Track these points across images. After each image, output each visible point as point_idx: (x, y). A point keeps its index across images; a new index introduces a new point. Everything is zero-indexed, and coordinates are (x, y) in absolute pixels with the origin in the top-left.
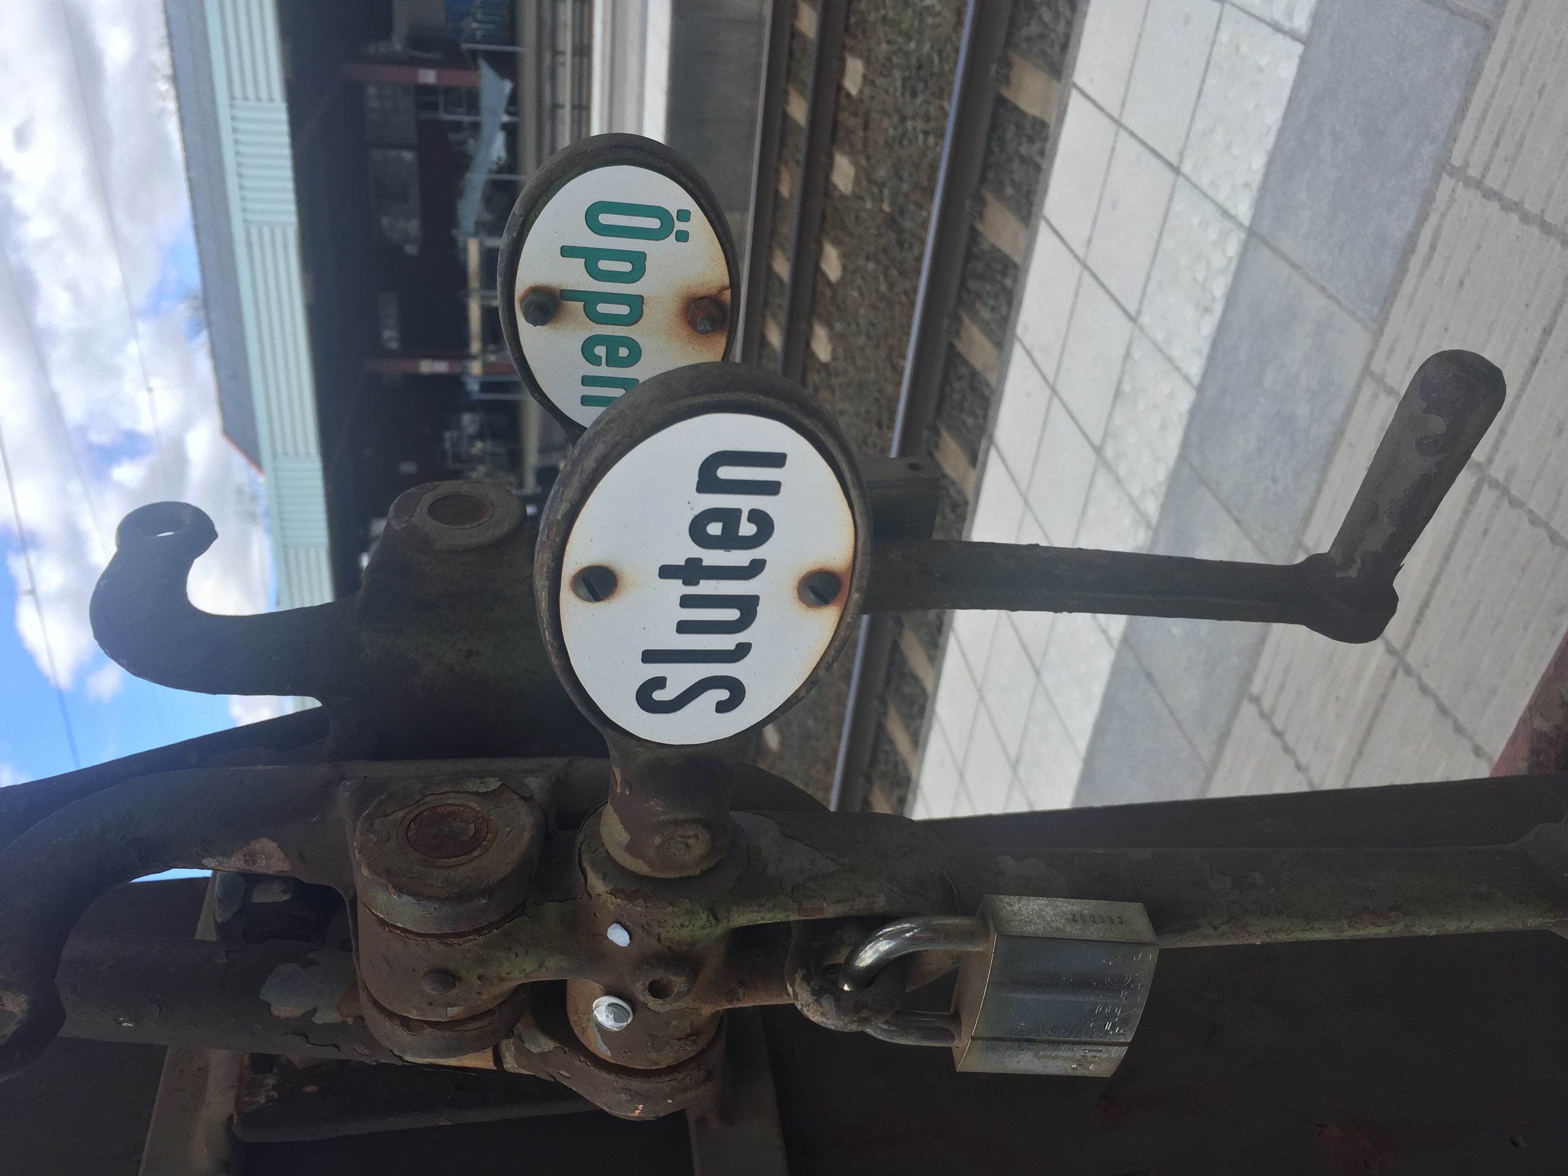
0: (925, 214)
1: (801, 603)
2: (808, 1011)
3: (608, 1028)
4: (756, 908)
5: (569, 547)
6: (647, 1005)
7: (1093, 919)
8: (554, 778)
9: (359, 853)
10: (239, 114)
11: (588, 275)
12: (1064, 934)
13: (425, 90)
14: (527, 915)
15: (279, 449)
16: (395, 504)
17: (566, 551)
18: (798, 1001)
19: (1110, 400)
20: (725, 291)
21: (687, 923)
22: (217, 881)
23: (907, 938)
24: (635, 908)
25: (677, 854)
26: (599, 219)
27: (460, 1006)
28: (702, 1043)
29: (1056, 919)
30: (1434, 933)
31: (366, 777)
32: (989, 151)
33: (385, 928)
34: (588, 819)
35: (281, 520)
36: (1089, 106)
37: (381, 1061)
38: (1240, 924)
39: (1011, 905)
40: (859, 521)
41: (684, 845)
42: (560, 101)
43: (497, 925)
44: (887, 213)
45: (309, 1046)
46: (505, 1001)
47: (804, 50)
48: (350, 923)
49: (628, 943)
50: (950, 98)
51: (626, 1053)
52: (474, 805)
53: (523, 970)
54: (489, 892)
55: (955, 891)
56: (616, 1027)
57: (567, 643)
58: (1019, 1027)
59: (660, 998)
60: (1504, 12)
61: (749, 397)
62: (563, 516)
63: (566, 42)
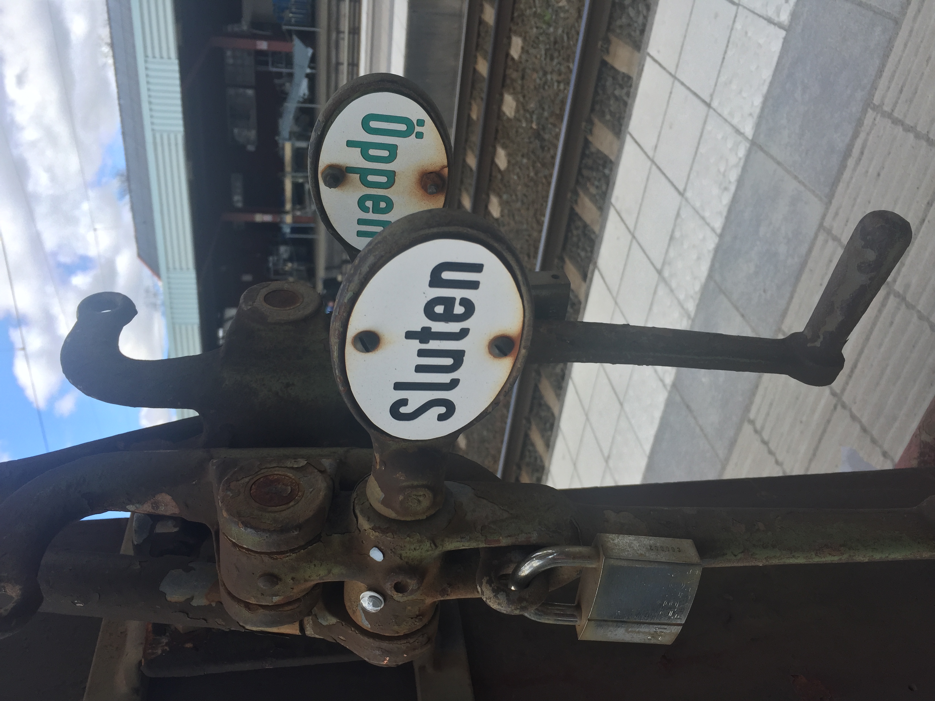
0: (557, 130)
1: (490, 355)
2: (490, 602)
3: (369, 611)
4: (459, 539)
5: (351, 319)
6: (393, 597)
7: (662, 549)
8: (339, 460)
9: (221, 503)
10: (150, 66)
11: (362, 158)
12: (645, 557)
13: (261, 53)
14: (322, 542)
15: (171, 265)
16: (244, 294)
17: (350, 321)
18: (484, 595)
19: (667, 241)
20: (444, 169)
21: (418, 548)
22: (135, 519)
23: (550, 559)
24: (387, 538)
25: (413, 506)
26: (370, 124)
27: (280, 596)
28: (425, 620)
29: (640, 549)
30: (867, 560)
31: (225, 457)
32: (596, 93)
33: (236, 548)
34: (358, 484)
35: (171, 308)
36: (657, 66)
37: (232, 629)
38: (750, 554)
39: (613, 540)
40: (526, 306)
41: (417, 500)
42: (341, 61)
43: (303, 547)
44: (534, 129)
45: (188, 619)
46: (307, 594)
47: (487, 32)
48: (215, 546)
49: (382, 559)
50: (573, 62)
51: (380, 626)
52: (291, 475)
53: (318, 575)
54: (299, 527)
55: (579, 531)
56: (374, 610)
57: (349, 377)
58: (617, 614)
59: (401, 593)
60: (906, 13)
61: (461, 229)
62: (348, 300)
63: (345, 26)
